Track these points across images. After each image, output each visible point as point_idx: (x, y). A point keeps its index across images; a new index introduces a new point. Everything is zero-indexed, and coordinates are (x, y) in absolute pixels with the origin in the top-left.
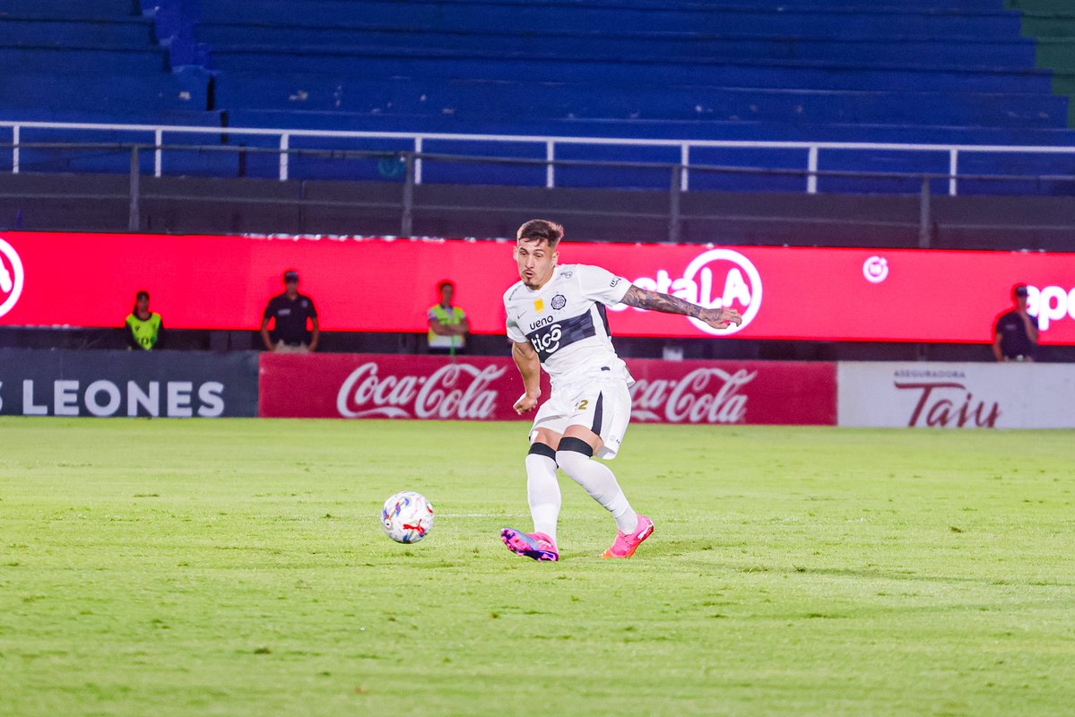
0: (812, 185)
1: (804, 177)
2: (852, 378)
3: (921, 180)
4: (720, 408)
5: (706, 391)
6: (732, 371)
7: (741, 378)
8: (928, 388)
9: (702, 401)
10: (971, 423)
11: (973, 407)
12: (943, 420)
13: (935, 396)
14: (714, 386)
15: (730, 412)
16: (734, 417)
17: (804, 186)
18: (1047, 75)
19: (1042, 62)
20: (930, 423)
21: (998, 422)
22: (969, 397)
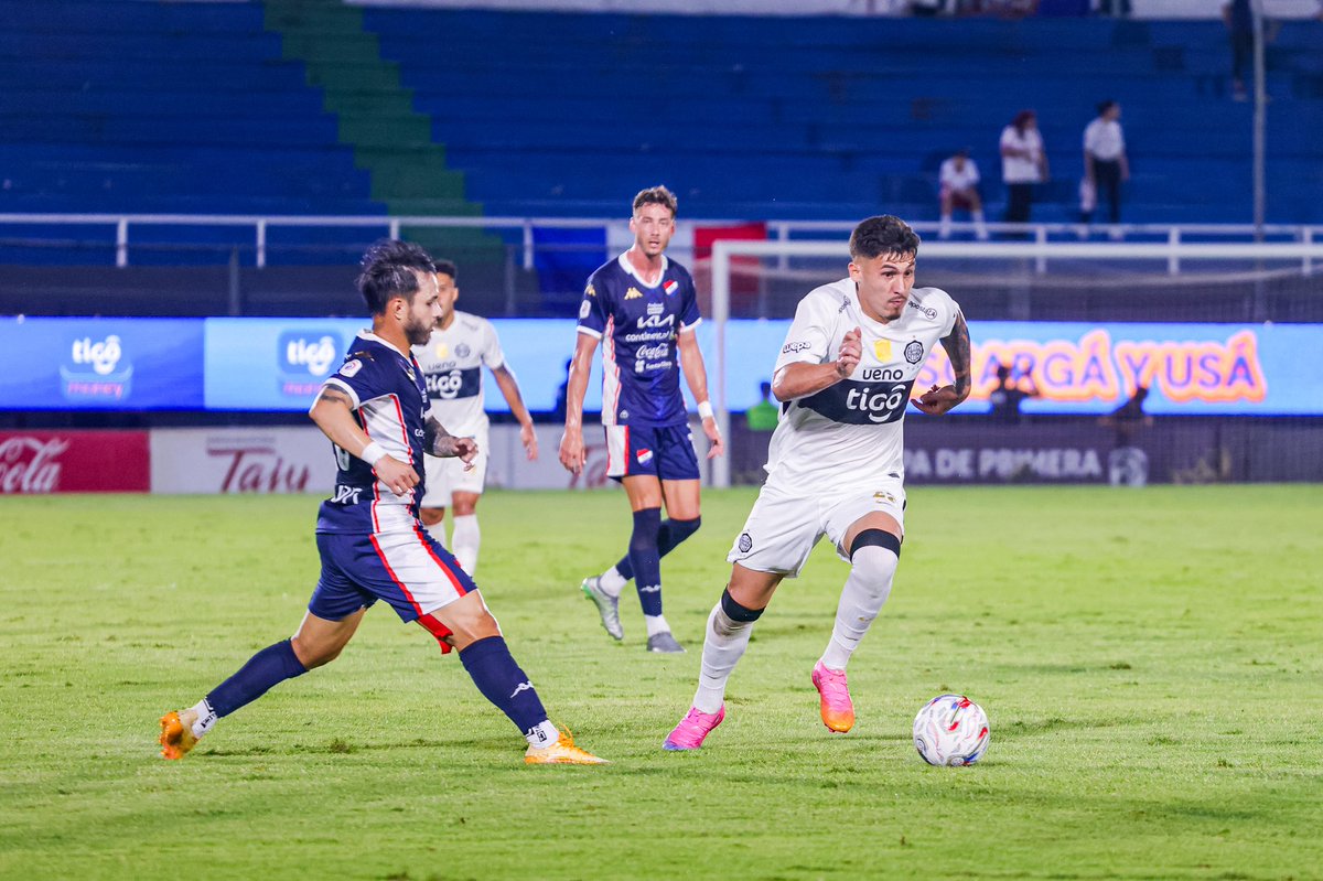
0: (122, 258)
1: (113, 250)
2: (165, 446)
3: (227, 254)
4: (33, 478)
5: (18, 461)
6: (45, 441)
7: (55, 447)
8: (239, 455)
9: (15, 471)
10: (282, 486)
11: (284, 470)
12: (255, 484)
13: (246, 462)
14: (27, 456)
15: (44, 480)
16: (48, 485)
17: (114, 259)
18: (350, 149)
19: (346, 134)
20: (242, 487)
21: (309, 485)
22: (280, 462)
